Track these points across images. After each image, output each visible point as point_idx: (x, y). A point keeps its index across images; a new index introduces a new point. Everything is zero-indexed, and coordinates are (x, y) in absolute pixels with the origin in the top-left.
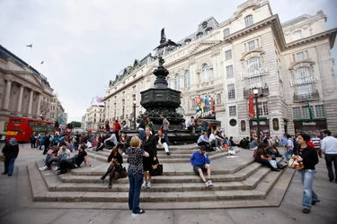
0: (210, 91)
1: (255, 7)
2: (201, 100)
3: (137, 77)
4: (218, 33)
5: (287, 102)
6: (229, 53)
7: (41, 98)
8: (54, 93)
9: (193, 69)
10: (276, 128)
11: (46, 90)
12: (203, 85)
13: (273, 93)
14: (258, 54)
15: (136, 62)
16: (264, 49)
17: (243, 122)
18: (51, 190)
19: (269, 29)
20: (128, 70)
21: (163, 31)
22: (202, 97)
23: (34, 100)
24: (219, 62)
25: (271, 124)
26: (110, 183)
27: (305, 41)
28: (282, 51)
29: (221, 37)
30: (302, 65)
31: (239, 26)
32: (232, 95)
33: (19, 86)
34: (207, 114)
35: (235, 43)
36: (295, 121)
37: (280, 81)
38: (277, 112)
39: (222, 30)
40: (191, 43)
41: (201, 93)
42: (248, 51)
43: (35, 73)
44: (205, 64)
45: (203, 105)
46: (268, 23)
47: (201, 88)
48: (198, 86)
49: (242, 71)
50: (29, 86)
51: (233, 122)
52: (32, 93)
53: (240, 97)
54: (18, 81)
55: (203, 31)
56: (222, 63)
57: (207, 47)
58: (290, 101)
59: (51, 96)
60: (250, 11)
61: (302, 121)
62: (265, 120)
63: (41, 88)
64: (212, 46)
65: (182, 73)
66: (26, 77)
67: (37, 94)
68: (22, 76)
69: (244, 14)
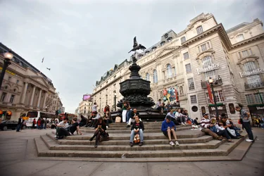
0: (174, 85)
1: (203, 20)
2: (167, 92)
3: (117, 77)
4: (177, 40)
6: (186, 55)
7: (47, 95)
8: (56, 91)
9: (159, 69)
10: (233, 112)
11: (51, 89)
12: (168, 80)
13: (226, 83)
14: (210, 54)
15: (116, 66)
16: (214, 50)
17: (203, 108)
18: (51, 149)
19: (216, 35)
20: (110, 73)
21: (135, 39)
22: (168, 90)
23: (42, 97)
24: (179, 62)
25: (228, 108)
26: (96, 144)
27: (247, 41)
28: (229, 50)
29: (179, 43)
30: (248, 60)
31: (192, 34)
32: (192, 87)
33: (33, 86)
34: (172, 103)
35: (190, 47)
36: (249, 107)
37: (231, 73)
38: (232, 98)
39: (179, 38)
40: (157, 50)
41: (167, 87)
42: (201, 52)
43: (44, 77)
44: (168, 65)
45: (169, 96)
46: (215, 30)
47: (166, 82)
48: (164, 81)
49: (199, 68)
50: (39, 86)
51: (195, 109)
52: (41, 92)
53: (198, 88)
54: (32, 83)
55: (165, 40)
56: (181, 62)
57: (169, 51)
58: (242, 89)
59: (54, 94)
60: (200, 23)
61: (255, 106)
62: (222, 105)
63: (48, 88)
64: (173, 51)
65: (151, 72)
66: (38, 80)
67: (44, 92)
68: (35, 79)
69: (196, 26)
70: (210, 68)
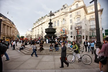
0: (65, 27)
1: (79, 1)
2: (62, 30)
3: (43, 22)
4: (68, 9)
5: (88, 31)
6: (71, 16)
7: (12, 29)
8: (16, 27)
9: (60, 20)
10: (84, 38)
11: (14, 26)
12: (63, 25)
13: (83, 28)
14: (79, 16)
15: (42, 17)
16: (81, 15)
17: (74, 37)
19: (83, 9)
20: (40, 20)
22: (63, 29)
23: (10, 29)
25: (82, 37)
28: (87, 15)
29: (69, 11)
30: (92, 19)
31: (74, 7)
32: (71, 28)
33: (5, 25)
34: (64, 34)
35: (73, 12)
36: (90, 36)
37: (86, 24)
38: (84, 34)
39: (69, 8)
40: (59, 12)
41: (62, 28)
42: (76, 15)
43: (10, 21)
44: (64, 19)
45: (63, 31)
46: (83, 7)
47: (62, 26)
48: (62, 25)
49: (75, 21)
50: (8, 25)
51: (71, 37)
52: (9, 27)
53: (74, 29)
54: (5, 23)
55: (63, 8)
56: (69, 19)
58: (88, 30)
59: (15, 28)
60: (77, 3)
62: (80, 36)
63: (12, 25)
64: (66, 13)
65: (57, 21)
67: (11, 27)
68: (6, 22)
70: (79, 22)
